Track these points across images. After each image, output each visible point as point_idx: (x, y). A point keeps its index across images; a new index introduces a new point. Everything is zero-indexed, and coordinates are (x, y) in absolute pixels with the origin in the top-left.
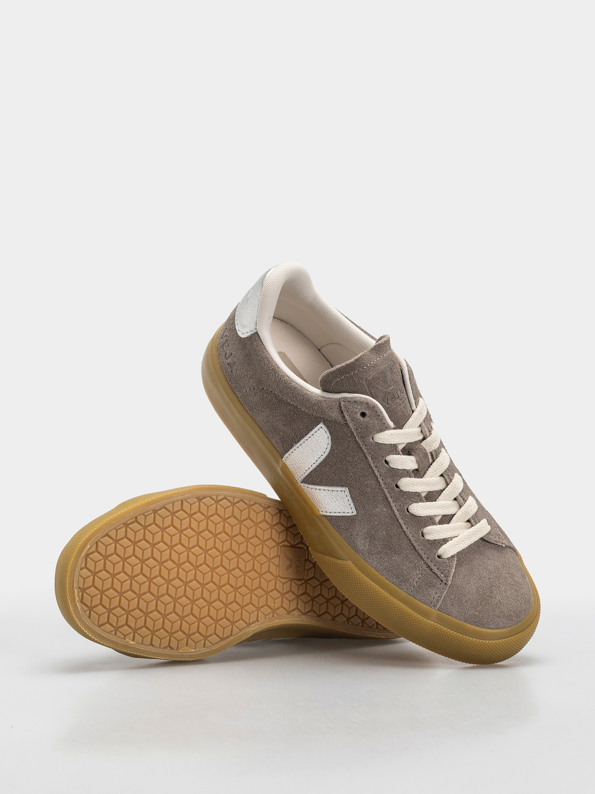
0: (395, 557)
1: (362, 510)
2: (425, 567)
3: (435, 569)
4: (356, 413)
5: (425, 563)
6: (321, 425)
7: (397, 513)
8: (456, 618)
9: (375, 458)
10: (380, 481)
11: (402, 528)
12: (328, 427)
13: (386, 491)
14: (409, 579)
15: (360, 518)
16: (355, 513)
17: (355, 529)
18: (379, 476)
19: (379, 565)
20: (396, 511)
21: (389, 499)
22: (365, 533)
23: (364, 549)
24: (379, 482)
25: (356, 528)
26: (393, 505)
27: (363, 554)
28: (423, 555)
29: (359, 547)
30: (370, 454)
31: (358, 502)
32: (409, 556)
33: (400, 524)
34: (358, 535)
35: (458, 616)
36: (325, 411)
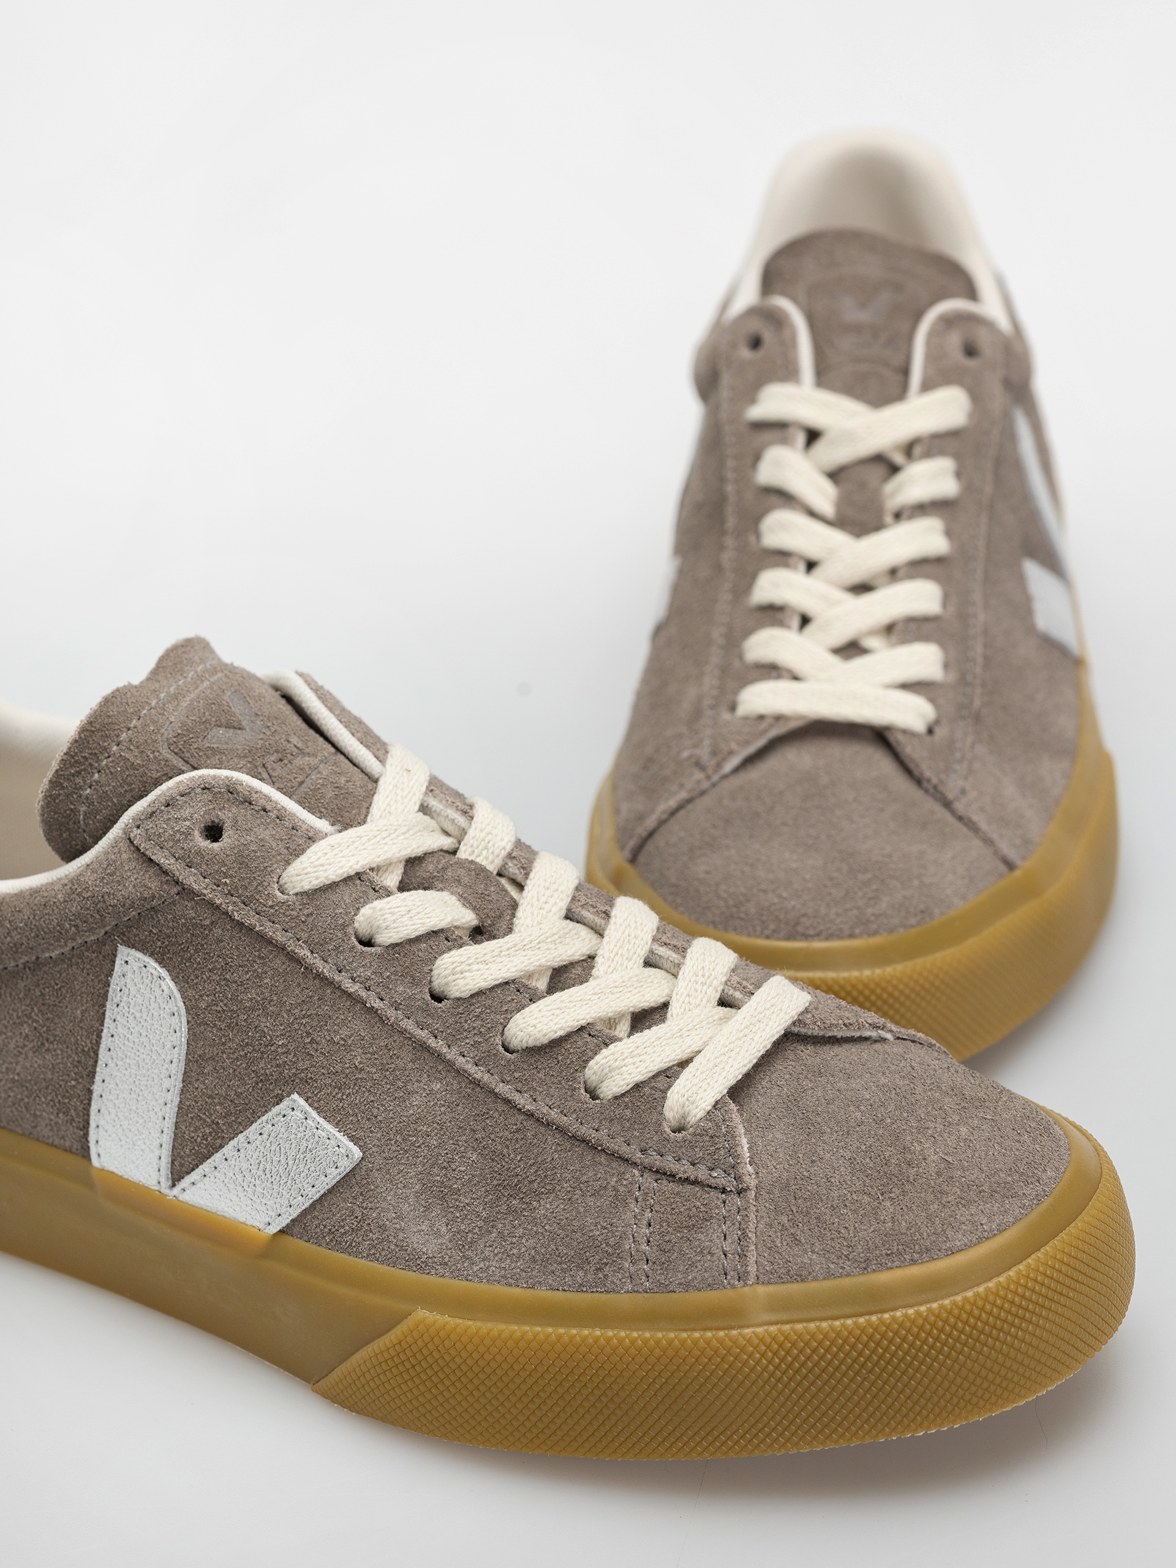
0: (544, 1207)
1: (371, 1132)
2: (648, 1181)
3: (684, 1169)
4: (188, 834)
5: (646, 1169)
6: (124, 953)
7: (478, 1073)
8: (829, 1275)
9: (323, 943)
10: (375, 1005)
11: (520, 1110)
12: (142, 947)
13: (409, 1025)
14: (618, 1245)
15: (379, 1161)
16: (357, 1153)
17: (384, 1205)
18: (363, 994)
19: (508, 1261)
20: (471, 1068)
21: (432, 1042)
22: (417, 1196)
23: (442, 1244)
24: (372, 1010)
25: (385, 1200)
26: (451, 1054)
27: (446, 1264)
28: (624, 1150)
29: (424, 1250)
30: (298, 940)
31: (347, 1115)
32: (584, 1178)
33: (507, 1101)
34: (400, 1217)
35: (832, 1266)
36: (103, 897)
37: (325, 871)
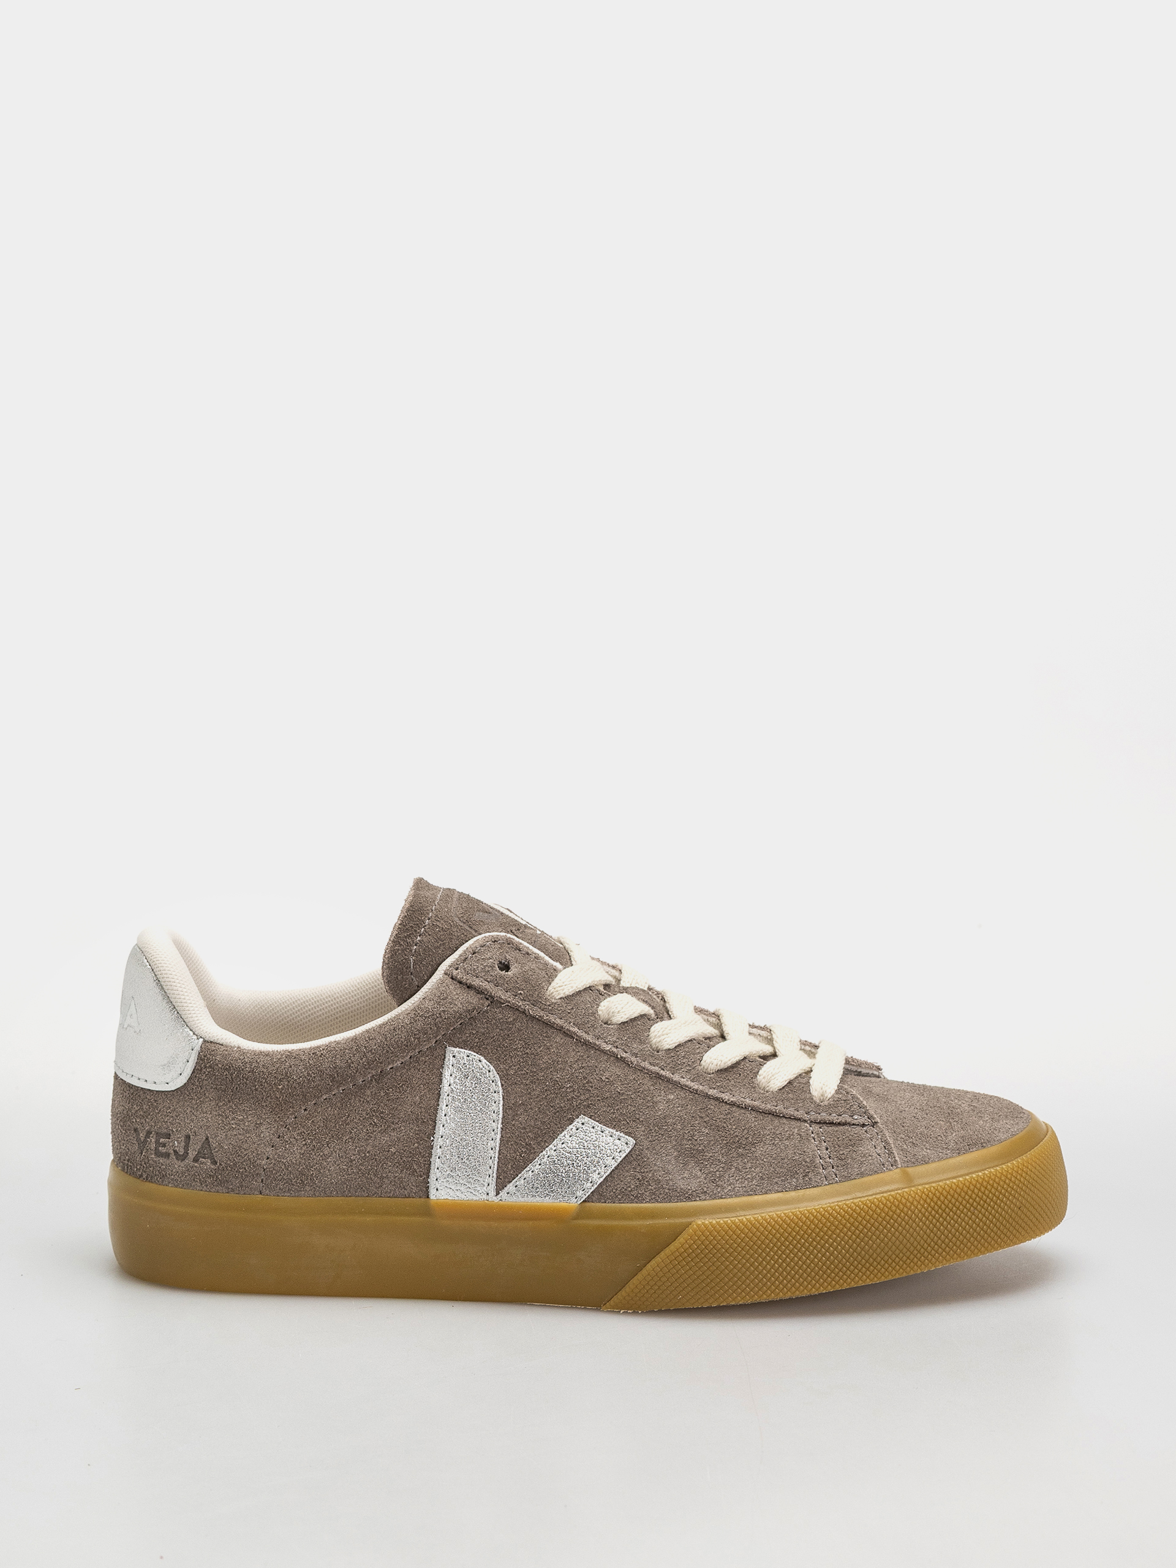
0: (759, 1150)
1: (638, 1128)
2: (815, 1127)
3: (834, 1118)
4: (492, 967)
5: (812, 1122)
6: (451, 1051)
7: (695, 1086)
8: (940, 1159)
9: (584, 1024)
10: (624, 1056)
11: (726, 1102)
12: (464, 1045)
13: (646, 1064)
14: (812, 1161)
15: (646, 1143)
16: (632, 1141)
17: (656, 1168)
18: (615, 1050)
19: (746, 1182)
20: (689, 1083)
21: (662, 1073)
22: (677, 1158)
23: (700, 1182)
24: (622, 1060)
25: (655, 1165)
26: (676, 1078)
27: (706, 1192)
28: (798, 1114)
29: (689, 1187)
30: (571, 1023)
31: (620, 1121)
32: (778, 1132)
33: (717, 1099)
34: (668, 1173)
35: (940, 1154)
36: (440, 1014)
37: (563, 990)
